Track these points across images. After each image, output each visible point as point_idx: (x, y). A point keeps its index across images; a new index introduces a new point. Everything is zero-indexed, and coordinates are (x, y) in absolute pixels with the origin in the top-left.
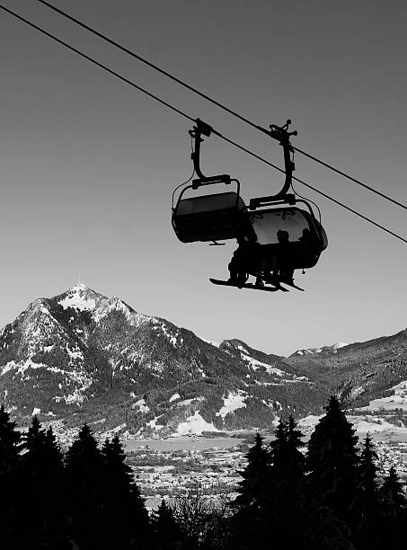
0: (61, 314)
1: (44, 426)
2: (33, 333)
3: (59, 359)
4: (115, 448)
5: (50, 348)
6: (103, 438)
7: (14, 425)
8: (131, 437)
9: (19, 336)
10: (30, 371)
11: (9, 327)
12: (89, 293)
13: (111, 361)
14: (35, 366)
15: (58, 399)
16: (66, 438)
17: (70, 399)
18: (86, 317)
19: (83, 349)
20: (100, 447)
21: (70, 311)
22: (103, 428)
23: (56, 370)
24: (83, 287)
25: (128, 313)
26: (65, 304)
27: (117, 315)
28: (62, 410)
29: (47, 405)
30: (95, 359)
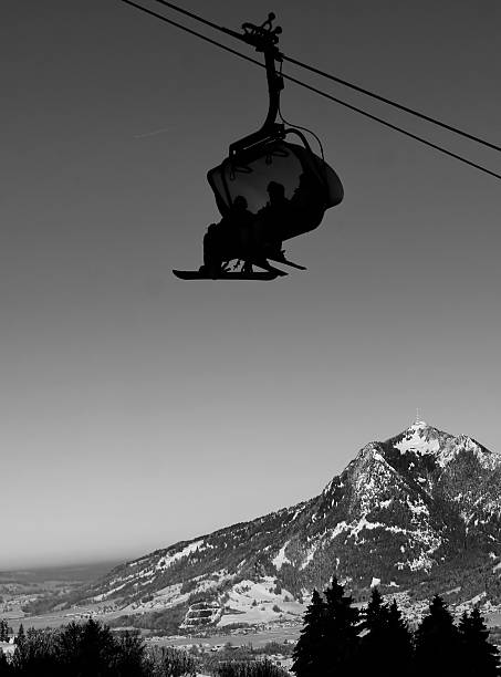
0: (399, 461)
1: (386, 600)
2: (365, 486)
3: (400, 516)
4: (474, 622)
5: (386, 504)
6: (459, 611)
7: (350, 600)
8: (494, 609)
9: (349, 490)
10: (364, 533)
11: (336, 481)
12: (431, 433)
13: (463, 515)
14: (371, 526)
15: (401, 566)
16: (414, 614)
17: (416, 565)
18: (428, 462)
19: (427, 501)
20: (456, 623)
21: (410, 456)
22: (458, 599)
23: (396, 530)
24: (423, 425)
25: (481, 454)
26: (403, 447)
27: (467, 457)
28: (407, 579)
29: (388, 574)
30: (443, 514)
